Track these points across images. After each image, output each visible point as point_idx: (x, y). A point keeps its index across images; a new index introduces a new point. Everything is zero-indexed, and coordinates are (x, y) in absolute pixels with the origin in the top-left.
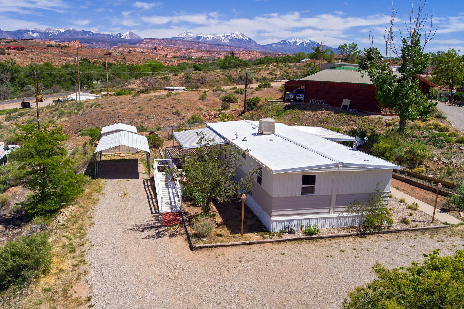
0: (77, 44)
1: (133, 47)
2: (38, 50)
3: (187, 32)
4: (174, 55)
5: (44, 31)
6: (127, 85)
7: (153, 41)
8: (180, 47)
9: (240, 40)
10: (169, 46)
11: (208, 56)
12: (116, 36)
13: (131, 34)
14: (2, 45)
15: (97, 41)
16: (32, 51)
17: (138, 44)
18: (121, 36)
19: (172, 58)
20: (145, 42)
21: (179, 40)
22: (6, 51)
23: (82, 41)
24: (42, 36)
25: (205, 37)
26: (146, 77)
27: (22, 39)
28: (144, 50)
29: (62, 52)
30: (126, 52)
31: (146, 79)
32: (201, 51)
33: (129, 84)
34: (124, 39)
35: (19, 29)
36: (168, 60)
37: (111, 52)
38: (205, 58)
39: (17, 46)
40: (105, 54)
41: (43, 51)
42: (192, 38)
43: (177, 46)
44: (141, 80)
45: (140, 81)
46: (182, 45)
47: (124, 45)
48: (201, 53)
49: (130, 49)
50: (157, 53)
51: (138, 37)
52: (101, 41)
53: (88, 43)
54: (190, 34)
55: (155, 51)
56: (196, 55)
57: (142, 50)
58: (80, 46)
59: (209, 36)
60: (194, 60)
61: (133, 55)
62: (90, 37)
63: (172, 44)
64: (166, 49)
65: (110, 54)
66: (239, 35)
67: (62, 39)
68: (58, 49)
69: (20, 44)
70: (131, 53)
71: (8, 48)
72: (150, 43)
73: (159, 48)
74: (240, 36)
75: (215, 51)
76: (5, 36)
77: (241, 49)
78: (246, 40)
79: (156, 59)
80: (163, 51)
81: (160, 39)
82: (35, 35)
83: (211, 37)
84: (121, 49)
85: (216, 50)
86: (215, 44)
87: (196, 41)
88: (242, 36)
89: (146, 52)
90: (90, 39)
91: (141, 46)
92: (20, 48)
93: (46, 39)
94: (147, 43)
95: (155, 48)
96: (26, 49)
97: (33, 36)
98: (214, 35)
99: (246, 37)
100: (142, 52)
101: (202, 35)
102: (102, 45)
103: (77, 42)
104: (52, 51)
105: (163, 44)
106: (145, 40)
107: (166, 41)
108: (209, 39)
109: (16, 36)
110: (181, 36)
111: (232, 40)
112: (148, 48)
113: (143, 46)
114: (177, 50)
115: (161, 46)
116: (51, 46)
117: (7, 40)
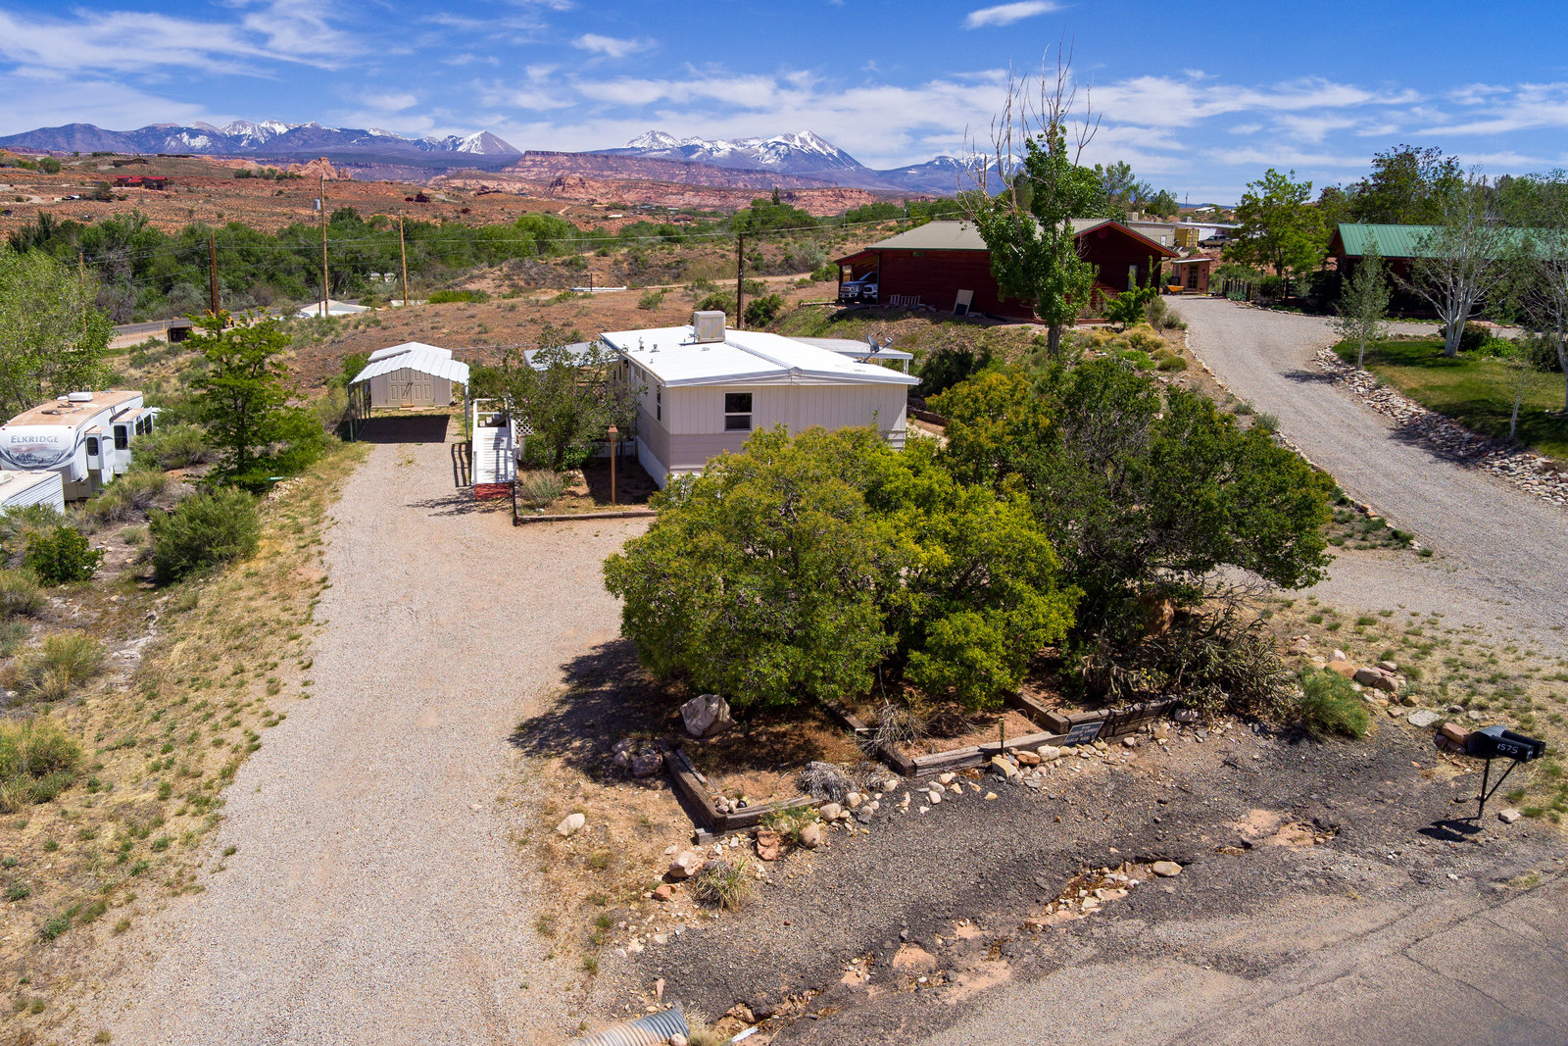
0: (325, 169)
1: (493, 179)
2: (208, 188)
3: (653, 134)
4: (614, 200)
5: (225, 129)
6: (465, 283)
7: (553, 161)
8: (634, 176)
9: (814, 156)
10: (602, 176)
11: (717, 203)
12: (443, 145)
13: (487, 138)
14: (103, 173)
15: (387, 161)
16: (189, 191)
17: (507, 169)
18: (455, 145)
19: (607, 209)
20: (529, 163)
21: (630, 157)
22: (114, 189)
23: (340, 159)
24: (219, 145)
25: (708, 146)
26: (517, 259)
27: (160, 156)
28: (527, 187)
29: (280, 192)
30: (472, 193)
31: (519, 266)
32: (697, 190)
33: (471, 279)
34: (467, 154)
35: (150, 124)
36: (595, 214)
37: (425, 191)
38: (707, 210)
39: (146, 174)
40: (409, 199)
41: (222, 188)
42: (668, 152)
43: (625, 176)
44: (505, 269)
45: (501, 270)
46: (638, 172)
47: (465, 171)
48: (694, 196)
49: (485, 183)
50: (565, 195)
51: (507, 147)
52: (398, 161)
53: (357, 166)
54: (662, 139)
55: (560, 188)
56: (682, 202)
57: (519, 186)
58: (335, 175)
59: (721, 145)
60: (673, 216)
61: (490, 202)
62: (363, 149)
63: (611, 168)
64: (593, 183)
65: (422, 198)
66: (809, 140)
67: (278, 154)
68: (268, 185)
69: (156, 170)
70: (485, 197)
71: (121, 182)
72: (544, 167)
73: (571, 182)
74: (814, 145)
75: (739, 190)
76: (108, 145)
77: (816, 184)
78: (830, 155)
79: (560, 213)
80: (582, 190)
81: (574, 155)
82: (200, 142)
83: (725, 148)
84: (458, 183)
85: (741, 185)
86: (740, 166)
87: (682, 159)
88: (818, 144)
89: (531, 193)
90: (362, 156)
91: (516, 174)
92: (157, 181)
93: (231, 155)
94: (534, 165)
95: (559, 182)
96: (171, 183)
97: (193, 144)
98: (735, 142)
99: (831, 147)
100: (520, 193)
101: (698, 142)
102: (399, 173)
103: (325, 163)
104: (250, 189)
105: (581, 167)
106: (527, 158)
107: (592, 159)
108: (722, 152)
109: (139, 144)
110: (637, 145)
111: (788, 156)
112: (538, 181)
113: (522, 175)
114: (623, 187)
115: (578, 175)
116: (247, 175)
117: (112, 159)
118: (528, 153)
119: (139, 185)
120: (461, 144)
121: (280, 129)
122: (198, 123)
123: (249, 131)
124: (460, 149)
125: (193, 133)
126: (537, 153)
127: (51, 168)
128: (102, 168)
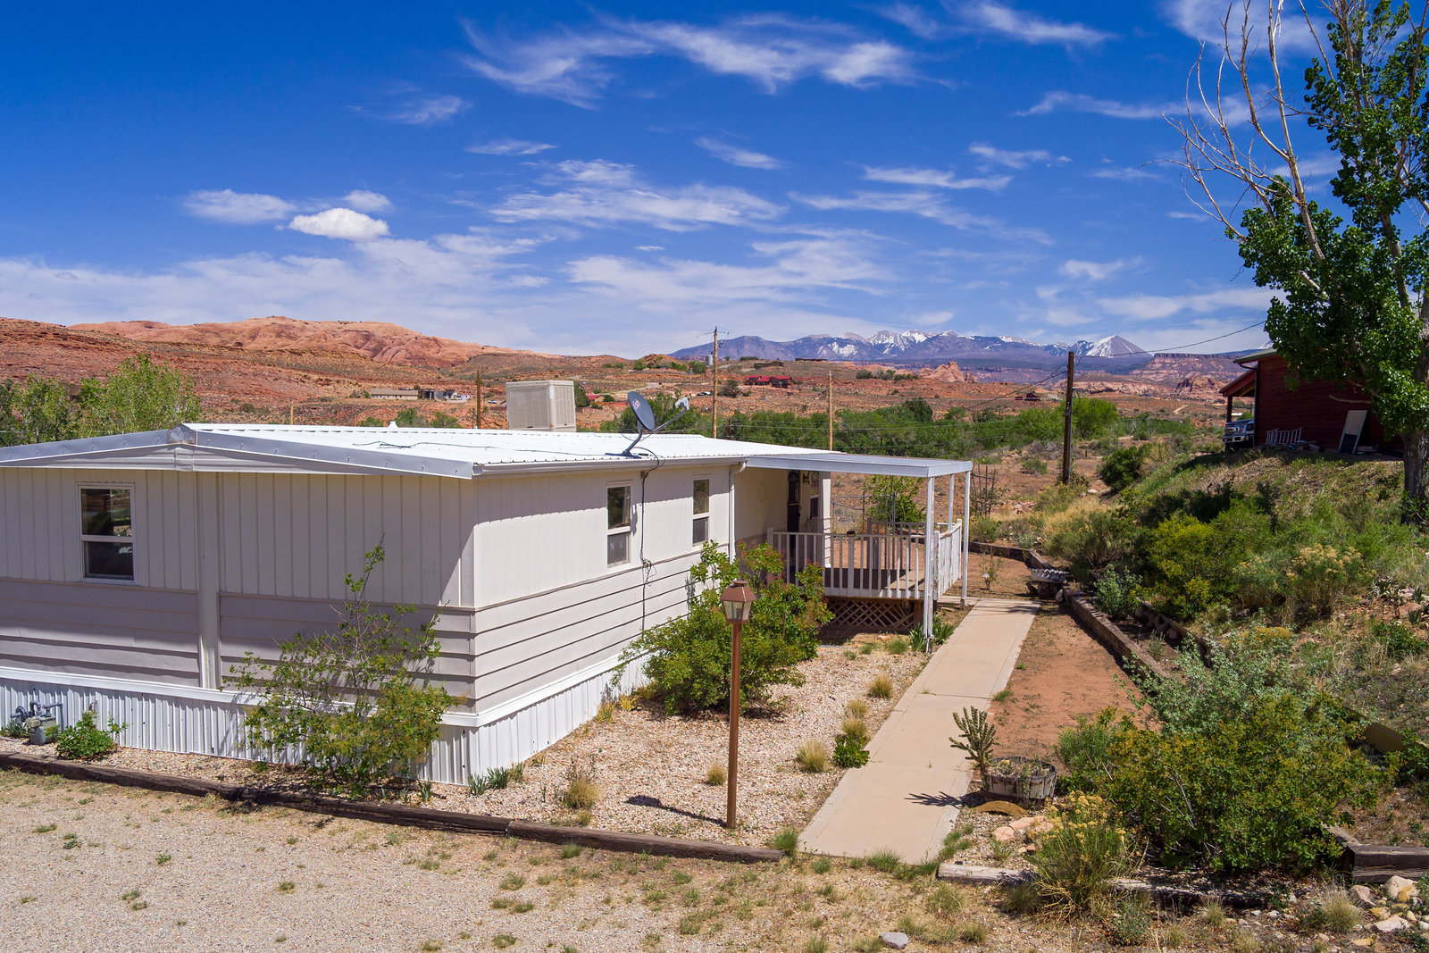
0: (953, 374)
1: (1119, 381)
5: (870, 339)
7: (1184, 363)
12: (1073, 350)
13: (1116, 342)
14: (740, 374)
15: (1014, 366)
16: (814, 390)
17: (1135, 372)
18: (1085, 350)
20: (1158, 365)
22: (743, 387)
23: (969, 364)
24: (864, 353)
27: (798, 360)
28: (1153, 388)
29: (896, 392)
34: (1097, 357)
35: (806, 336)
36: (1214, 413)
39: (778, 375)
40: (1020, 398)
41: (843, 388)
47: (1090, 373)
49: (1110, 385)
50: (1192, 396)
51: (1137, 350)
52: (1027, 366)
53: (986, 370)
55: (1187, 389)
57: (1144, 387)
62: (996, 354)
65: (1031, 397)
67: (915, 360)
68: (885, 385)
69: (789, 371)
71: (752, 381)
72: (1173, 369)
73: (1199, 383)
76: (760, 351)
79: (1176, 412)
80: (1211, 391)
81: (1206, 356)
82: (848, 350)
84: (1085, 383)
89: (1155, 394)
90: (994, 361)
91: (1144, 376)
92: (782, 380)
93: (871, 362)
94: (1164, 366)
95: (1186, 383)
96: (798, 383)
97: (841, 353)
100: (1146, 394)
102: (1026, 374)
103: (954, 367)
104: (868, 389)
105: (1213, 369)
106: (1157, 360)
109: (787, 351)
112: (1166, 383)
115: (1209, 376)
116: (868, 376)
117: (757, 362)
118: (1158, 355)
119: (767, 383)
120: (1090, 349)
121: (920, 338)
122: (848, 334)
123: (891, 340)
124: (1089, 353)
125: (842, 343)
126: (1167, 355)
127: (698, 369)
128: (744, 370)
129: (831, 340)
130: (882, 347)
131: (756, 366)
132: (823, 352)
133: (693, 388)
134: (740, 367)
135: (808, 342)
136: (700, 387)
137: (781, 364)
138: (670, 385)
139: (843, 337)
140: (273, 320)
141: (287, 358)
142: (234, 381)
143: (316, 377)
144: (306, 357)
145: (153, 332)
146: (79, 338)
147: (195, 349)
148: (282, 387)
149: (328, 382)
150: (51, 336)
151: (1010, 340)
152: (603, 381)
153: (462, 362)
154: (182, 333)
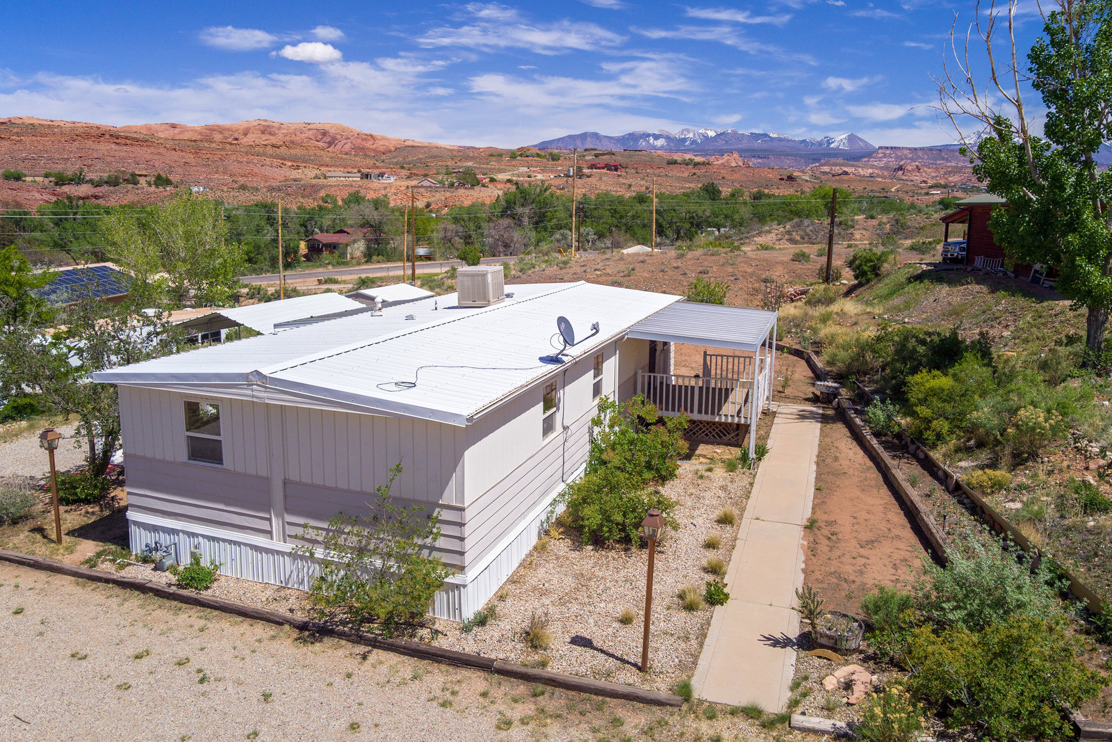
0: (734, 160)
1: (852, 166)
2: (648, 170)
4: (938, 182)
5: (676, 134)
7: (899, 153)
8: (960, 164)
10: (935, 164)
12: (820, 144)
13: (852, 138)
14: (585, 161)
15: (779, 154)
16: (637, 173)
17: (864, 160)
18: (829, 143)
19: (931, 187)
20: (881, 155)
22: (587, 171)
23: (748, 153)
24: (671, 145)
27: (626, 150)
28: (876, 171)
29: (695, 174)
30: (830, 175)
34: (837, 148)
36: (919, 191)
37: (796, 174)
39: (611, 162)
40: (782, 179)
41: (657, 171)
43: (953, 164)
47: (832, 160)
49: (846, 169)
50: (904, 178)
51: (866, 144)
52: (786, 154)
53: (759, 157)
55: (901, 172)
57: (870, 171)
58: (741, 164)
62: (765, 146)
63: (943, 159)
64: (926, 169)
65: (791, 179)
67: (706, 150)
68: (687, 169)
69: (618, 159)
71: (592, 166)
72: (891, 158)
73: (909, 168)
79: (893, 190)
80: (918, 174)
81: (915, 149)
82: (660, 143)
84: (828, 168)
89: (878, 176)
90: (765, 150)
91: (870, 163)
92: (616, 166)
94: (884, 157)
95: (900, 168)
96: (625, 168)
97: (655, 144)
100: (871, 176)
102: (787, 161)
103: (736, 155)
104: (675, 172)
105: (920, 158)
106: (880, 151)
107: (930, 153)
109: (617, 143)
112: (886, 168)
113: (875, 163)
114: (950, 173)
115: (917, 163)
116: (675, 162)
117: (596, 152)
118: (881, 148)
119: (603, 168)
120: (833, 142)
121: (711, 134)
122: (660, 131)
123: (691, 135)
124: (832, 146)
125: (656, 137)
126: (887, 148)
127: (554, 158)
128: (588, 158)
129: (649, 135)
130: (684, 140)
131: (596, 156)
132: (642, 144)
133: (552, 172)
134: (584, 156)
135: (633, 137)
136: (557, 171)
137: (613, 154)
138: (535, 169)
139: (657, 133)
140: (258, 122)
141: (270, 150)
142: (234, 167)
143: (290, 164)
144: (283, 149)
145: (176, 131)
146: (127, 138)
147: (206, 145)
148: (267, 171)
149: (298, 167)
150: (107, 136)
151: (775, 136)
152: (489, 166)
153: (390, 151)
154: (196, 131)
